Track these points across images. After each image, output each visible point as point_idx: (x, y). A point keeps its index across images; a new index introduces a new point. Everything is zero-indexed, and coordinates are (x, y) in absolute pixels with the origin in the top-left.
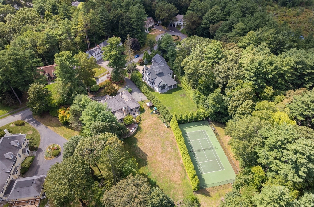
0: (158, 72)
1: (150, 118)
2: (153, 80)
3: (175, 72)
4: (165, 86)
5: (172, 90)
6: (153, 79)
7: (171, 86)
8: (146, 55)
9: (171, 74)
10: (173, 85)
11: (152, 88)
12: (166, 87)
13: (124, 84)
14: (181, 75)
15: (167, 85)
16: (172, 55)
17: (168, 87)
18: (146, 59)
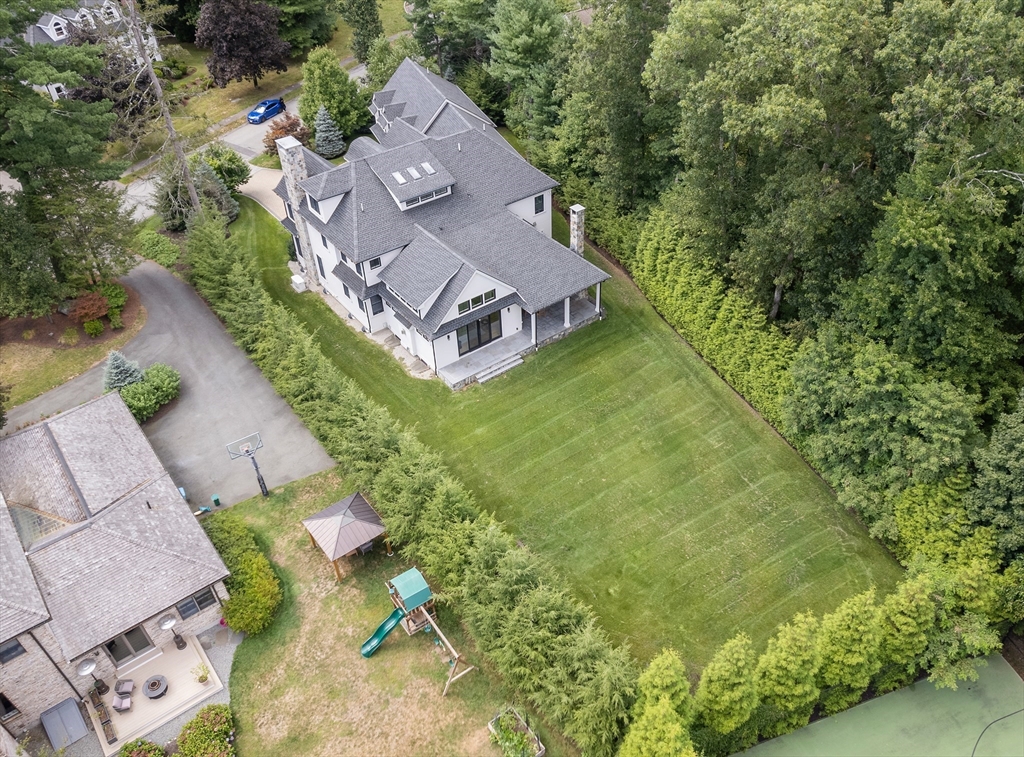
0: (415, 192)
1: (356, 714)
2: (375, 263)
3: (572, 183)
4: (496, 317)
5: (566, 341)
6: (373, 254)
7: (552, 313)
8: (325, 85)
9: (539, 208)
10: (573, 298)
11: (380, 340)
12: (511, 321)
13: (119, 330)
14: (625, 210)
15: (512, 299)
16: (528, 50)
17: (525, 316)
18: (322, 110)
